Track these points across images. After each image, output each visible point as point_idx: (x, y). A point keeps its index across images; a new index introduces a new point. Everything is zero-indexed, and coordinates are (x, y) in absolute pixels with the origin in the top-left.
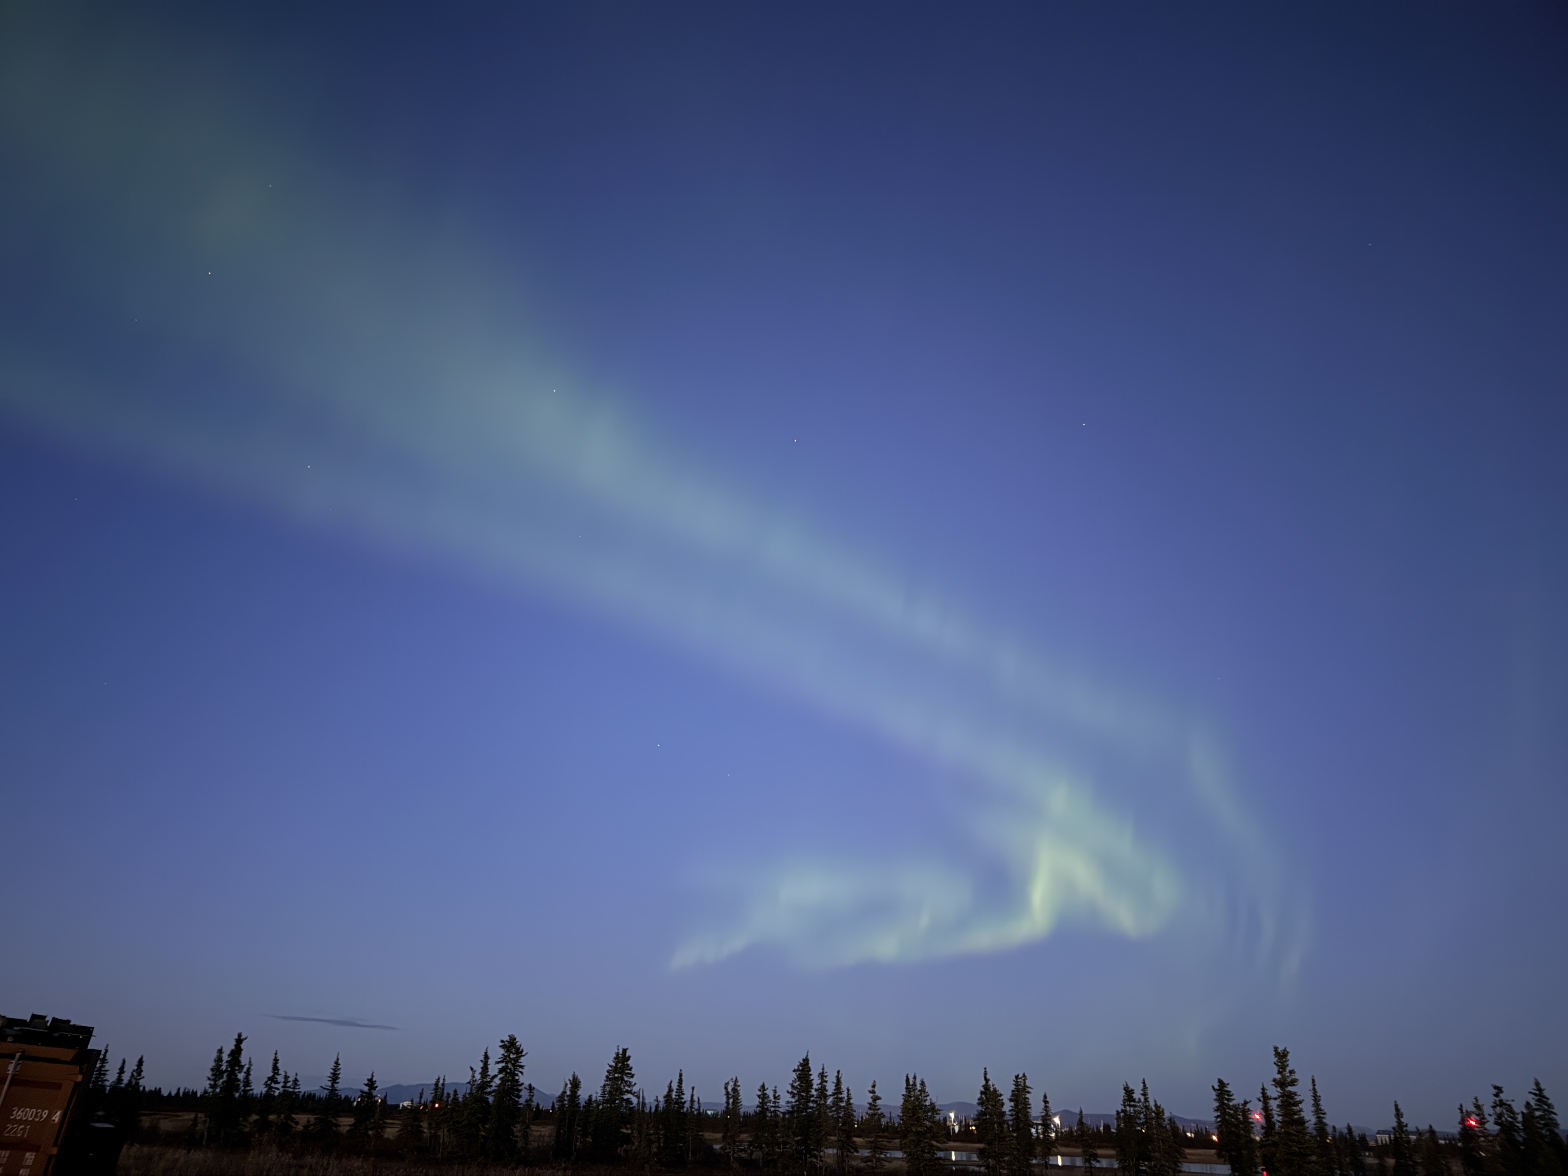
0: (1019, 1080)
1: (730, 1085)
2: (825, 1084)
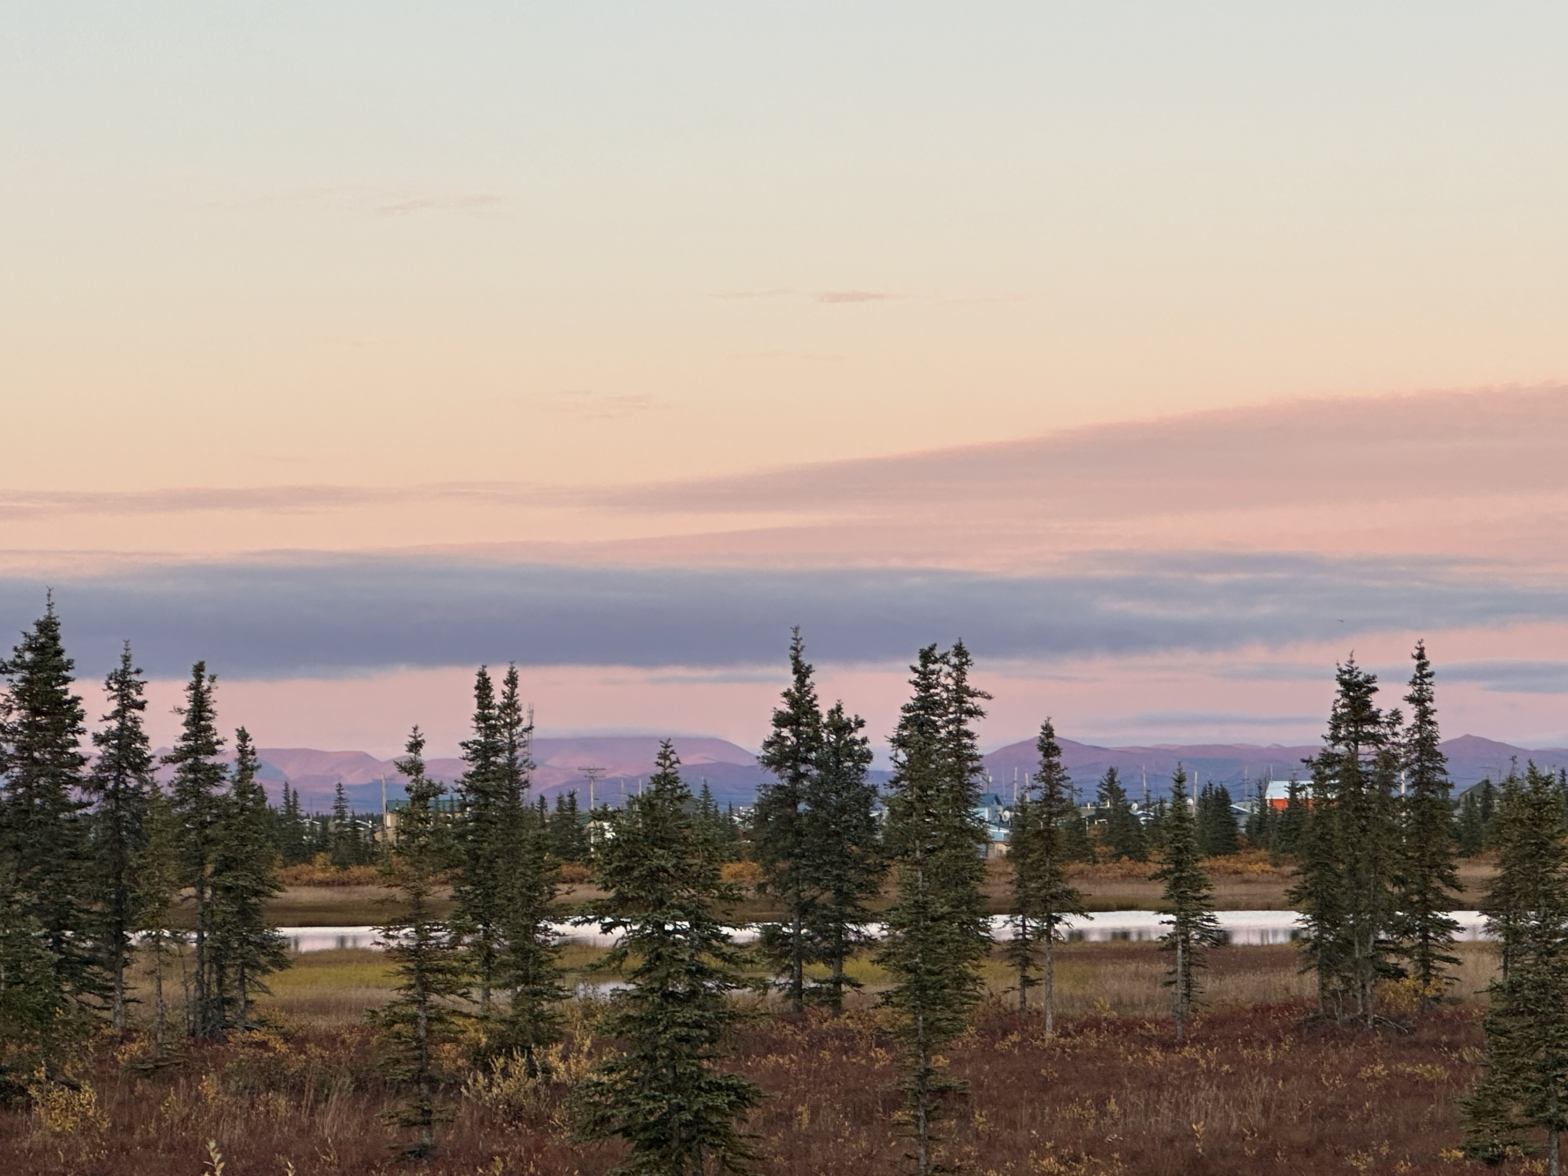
0: (933, 668)
2: (137, 714)
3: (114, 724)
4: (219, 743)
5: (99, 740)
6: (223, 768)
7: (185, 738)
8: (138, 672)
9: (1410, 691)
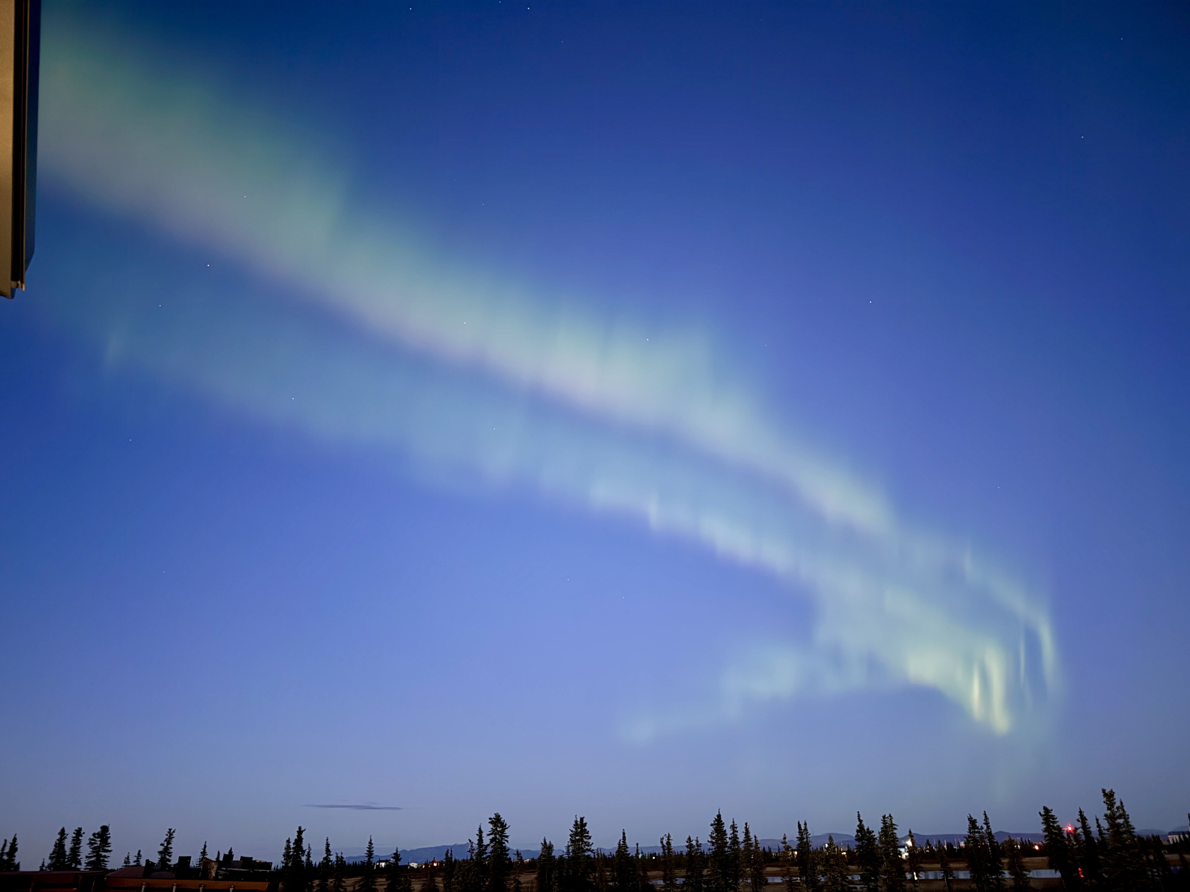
0: (885, 819)
1: (664, 839)
2: (736, 833)
3: (732, 835)
4: (751, 838)
5: (730, 838)
6: (753, 843)
7: (745, 838)
8: (736, 825)
9: (984, 822)
